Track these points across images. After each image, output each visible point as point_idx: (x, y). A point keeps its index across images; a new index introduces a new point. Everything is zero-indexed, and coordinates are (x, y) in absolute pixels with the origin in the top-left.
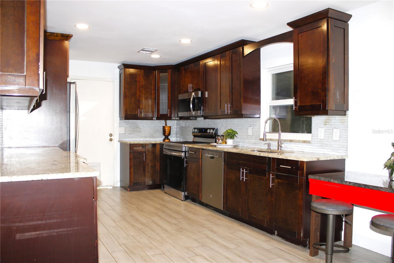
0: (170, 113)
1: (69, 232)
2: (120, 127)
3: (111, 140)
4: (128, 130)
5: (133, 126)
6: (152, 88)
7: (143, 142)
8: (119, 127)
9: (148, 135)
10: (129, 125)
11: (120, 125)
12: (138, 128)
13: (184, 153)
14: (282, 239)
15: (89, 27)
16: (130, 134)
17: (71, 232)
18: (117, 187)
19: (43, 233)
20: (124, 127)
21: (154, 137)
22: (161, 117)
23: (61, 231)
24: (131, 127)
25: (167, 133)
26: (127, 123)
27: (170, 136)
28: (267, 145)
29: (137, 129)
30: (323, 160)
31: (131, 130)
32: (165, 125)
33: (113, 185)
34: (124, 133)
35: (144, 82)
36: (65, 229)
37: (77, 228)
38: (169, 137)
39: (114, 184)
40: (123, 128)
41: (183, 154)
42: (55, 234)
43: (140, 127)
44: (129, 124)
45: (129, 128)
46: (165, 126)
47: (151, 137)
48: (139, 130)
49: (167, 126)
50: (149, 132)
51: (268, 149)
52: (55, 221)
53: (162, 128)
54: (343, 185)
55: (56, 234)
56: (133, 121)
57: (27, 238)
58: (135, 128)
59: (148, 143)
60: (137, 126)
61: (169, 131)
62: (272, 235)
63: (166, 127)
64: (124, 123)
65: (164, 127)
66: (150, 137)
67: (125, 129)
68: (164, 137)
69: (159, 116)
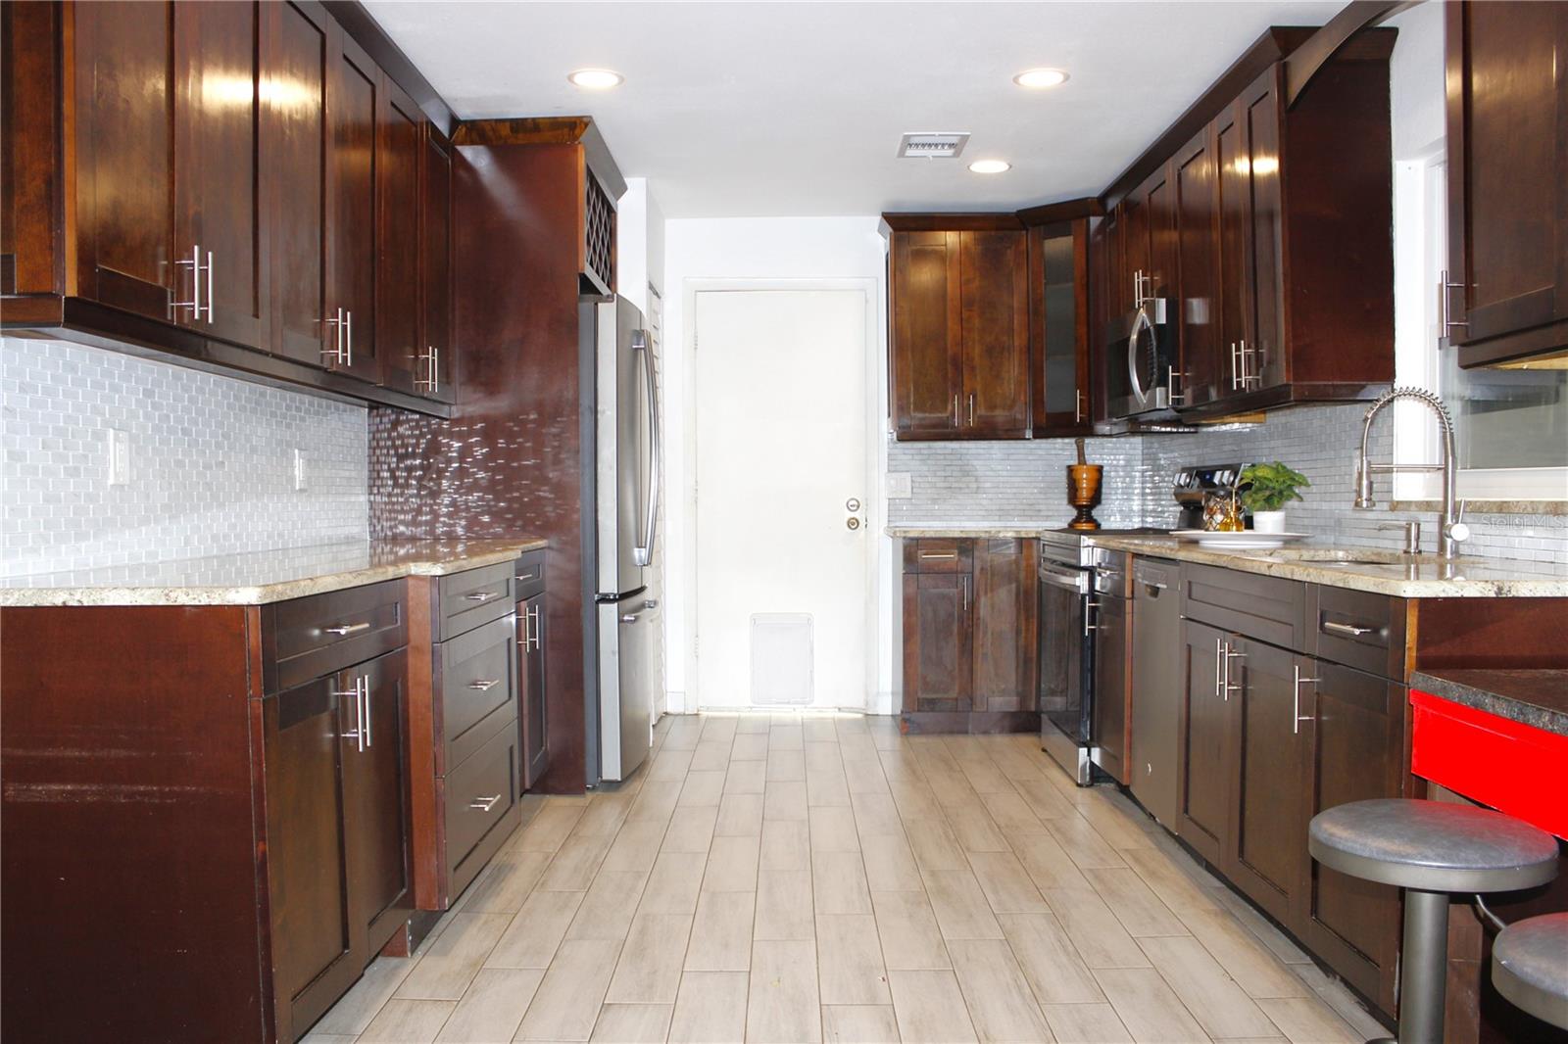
0: (1086, 405)
1: (169, 801)
2: (893, 472)
3: (853, 524)
4: (927, 485)
5: (947, 468)
6: (1015, 305)
7: (962, 532)
8: (889, 471)
9: (1012, 507)
10: (929, 462)
11: (894, 463)
12: (968, 476)
13: (1087, 573)
14: (1358, 1002)
15: (622, 80)
16: (934, 501)
17: (175, 800)
18: (877, 715)
19: (87, 791)
20: (909, 474)
21: (1042, 513)
22: (1052, 426)
23: (141, 794)
24: (939, 474)
25: (1084, 494)
26: (920, 457)
27: (1099, 507)
28: (1403, 533)
29: (964, 479)
30: (1538, 595)
31: (938, 485)
32: (1074, 462)
33: (861, 704)
34: (909, 496)
35: (977, 283)
36: (155, 788)
37: (194, 789)
38: (1094, 513)
39: (867, 704)
40: (904, 475)
41: (1082, 582)
42: (123, 801)
43: (975, 473)
44: (928, 459)
45: (927, 473)
46: (1079, 464)
47: (1026, 513)
48: (974, 485)
49: (1085, 464)
50: (1014, 490)
51: (1406, 552)
52: (123, 753)
53: (1064, 473)
54: (1525, 725)
55: (127, 800)
56: (945, 448)
57: (38, 800)
58: (954, 474)
59: (983, 535)
60: (967, 468)
61: (1093, 485)
62: (1328, 977)
63: (1079, 467)
64: (910, 457)
65: (1070, 469)
66: (1022, 513)
67: (912, 481)
68: (1074, 513)
69: (1044, 421)
